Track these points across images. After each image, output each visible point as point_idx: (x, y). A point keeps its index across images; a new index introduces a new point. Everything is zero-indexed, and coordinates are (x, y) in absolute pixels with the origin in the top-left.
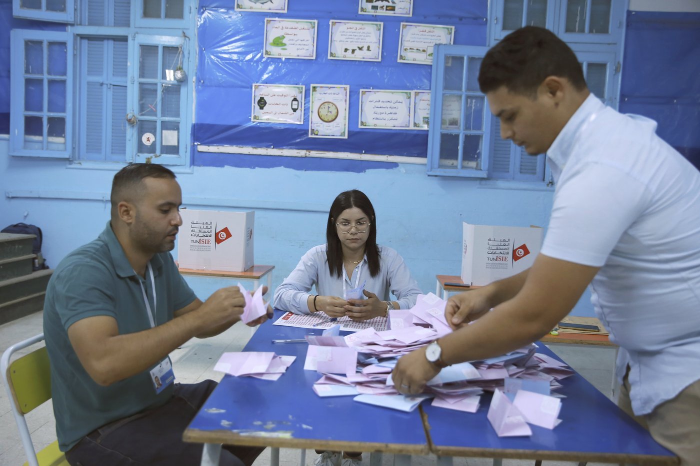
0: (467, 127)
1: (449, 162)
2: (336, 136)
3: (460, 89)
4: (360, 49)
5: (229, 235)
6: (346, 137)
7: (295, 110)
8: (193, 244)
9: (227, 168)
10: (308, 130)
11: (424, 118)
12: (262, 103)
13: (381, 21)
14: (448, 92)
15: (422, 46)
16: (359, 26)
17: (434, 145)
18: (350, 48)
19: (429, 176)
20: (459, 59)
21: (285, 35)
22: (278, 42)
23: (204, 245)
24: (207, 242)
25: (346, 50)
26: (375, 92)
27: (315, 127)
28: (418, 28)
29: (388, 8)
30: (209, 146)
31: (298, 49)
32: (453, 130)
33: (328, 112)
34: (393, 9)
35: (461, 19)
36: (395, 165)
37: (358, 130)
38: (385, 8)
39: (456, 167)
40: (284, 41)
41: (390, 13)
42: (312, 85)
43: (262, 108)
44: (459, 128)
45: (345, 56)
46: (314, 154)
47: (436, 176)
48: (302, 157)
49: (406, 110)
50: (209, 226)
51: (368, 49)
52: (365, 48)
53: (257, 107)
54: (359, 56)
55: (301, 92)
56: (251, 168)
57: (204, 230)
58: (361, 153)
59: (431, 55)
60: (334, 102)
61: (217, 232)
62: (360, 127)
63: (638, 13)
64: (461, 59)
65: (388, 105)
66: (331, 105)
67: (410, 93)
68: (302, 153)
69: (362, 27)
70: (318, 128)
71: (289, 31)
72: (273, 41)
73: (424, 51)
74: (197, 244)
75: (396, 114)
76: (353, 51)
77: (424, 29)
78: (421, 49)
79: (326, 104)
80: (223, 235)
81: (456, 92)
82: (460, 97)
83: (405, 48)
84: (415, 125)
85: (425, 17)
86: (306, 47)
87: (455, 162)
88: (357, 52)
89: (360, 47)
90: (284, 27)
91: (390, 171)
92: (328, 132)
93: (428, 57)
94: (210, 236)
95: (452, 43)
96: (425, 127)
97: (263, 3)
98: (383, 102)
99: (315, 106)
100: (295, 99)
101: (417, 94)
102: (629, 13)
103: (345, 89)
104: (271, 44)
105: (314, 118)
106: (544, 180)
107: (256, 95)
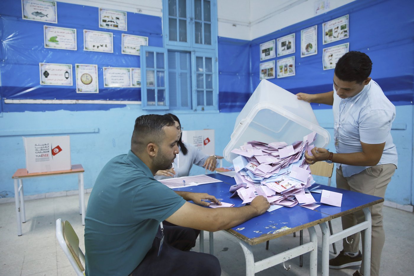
0: (158, 86)
1: (151, 103)
2: (92, 92)
3: (153, 67)
4: (102, 46)
5: (60, 150)
6: (98, 92)
7: (67, 78)
8: (37, 158)
9: (27, 113)
10: (76, 89)
11: (137, 82)
12: (46, 74)
13: (111, 32)
14: (149, 69)
15: (133, 46)
16: (100, 34)
17: (144, 95)
18: (96, 45)
19: (143, 110)
20: (151, 53)
21: (57, 36)
22: (53, 40)
23: (45, 157)
24: (47, 156)
25: (94, 46)
26: (111, 69)
27: (80, 88)
28: (130, 37)
29: (115, 26)
30: (13, 100)
31: (66, 44)
32: (151, 87)
33: (87, 79)
34: (117, 26)
35: (151, 34)
36: (124, 106)
37: (103, 88)
38: (113, 25)
39: (155, 105)
40: (57, 39)
41: (116, 29)
42: (76, 65)
43: (46, 77)
44: (154, 86)
45: (93, 50)
46: (81, 102)
47: (146, 110)
48: (74, 104)
49: (128, 78)
50: (47, 146)
51: (106, 46)
52: (104, 46)
53: (44, 77)
54: (101, 50)
55: (70, 68)
56: (43, 111)
57: (44, 148)
58: (107, 100)
59: (138, 50)
60: (90, 74)
61: (53, 149)
62: (105, 86)
63: (222, 38)
64: (153, 53)
65: (119, 75)
66: (88, 75)
67: (129, 69)
68: (74, 102)
69: (102, 34)
70: (82, 88)
71: (59, 34)
72: (50, 39)
73: (134, 48)
74: (40, 157)
75: (123, 79)
76: (98, 47)
77: (133, 37)
78: (133, 48)
79: (85, 75)
80: (57, 150)
81: (152, 69)
82: (154, 71)
83: (125, 46)
84: (133, 85)
85: (134, 32)
86: (71, 44)
87: (153, 103)
88: (100, 47)
89: (102, 45)
90: (56, 32)
91: (122, 108)
92: (88, 90)
93: (137, 52)
94: (48, 152)
95: (147, 45)
96: (138, 86)
97: (41, 17)
98: (116, 74)
99: (79, 76)
100: (67, 72)
101: (133, 70)
102: (218, 37)
103: (95, 67)
104: (49, 41)
105: (79, 83)
106: (192, 108)
107: (42, 69)
